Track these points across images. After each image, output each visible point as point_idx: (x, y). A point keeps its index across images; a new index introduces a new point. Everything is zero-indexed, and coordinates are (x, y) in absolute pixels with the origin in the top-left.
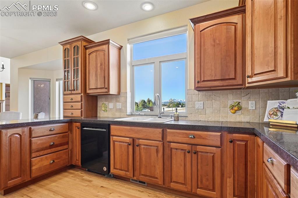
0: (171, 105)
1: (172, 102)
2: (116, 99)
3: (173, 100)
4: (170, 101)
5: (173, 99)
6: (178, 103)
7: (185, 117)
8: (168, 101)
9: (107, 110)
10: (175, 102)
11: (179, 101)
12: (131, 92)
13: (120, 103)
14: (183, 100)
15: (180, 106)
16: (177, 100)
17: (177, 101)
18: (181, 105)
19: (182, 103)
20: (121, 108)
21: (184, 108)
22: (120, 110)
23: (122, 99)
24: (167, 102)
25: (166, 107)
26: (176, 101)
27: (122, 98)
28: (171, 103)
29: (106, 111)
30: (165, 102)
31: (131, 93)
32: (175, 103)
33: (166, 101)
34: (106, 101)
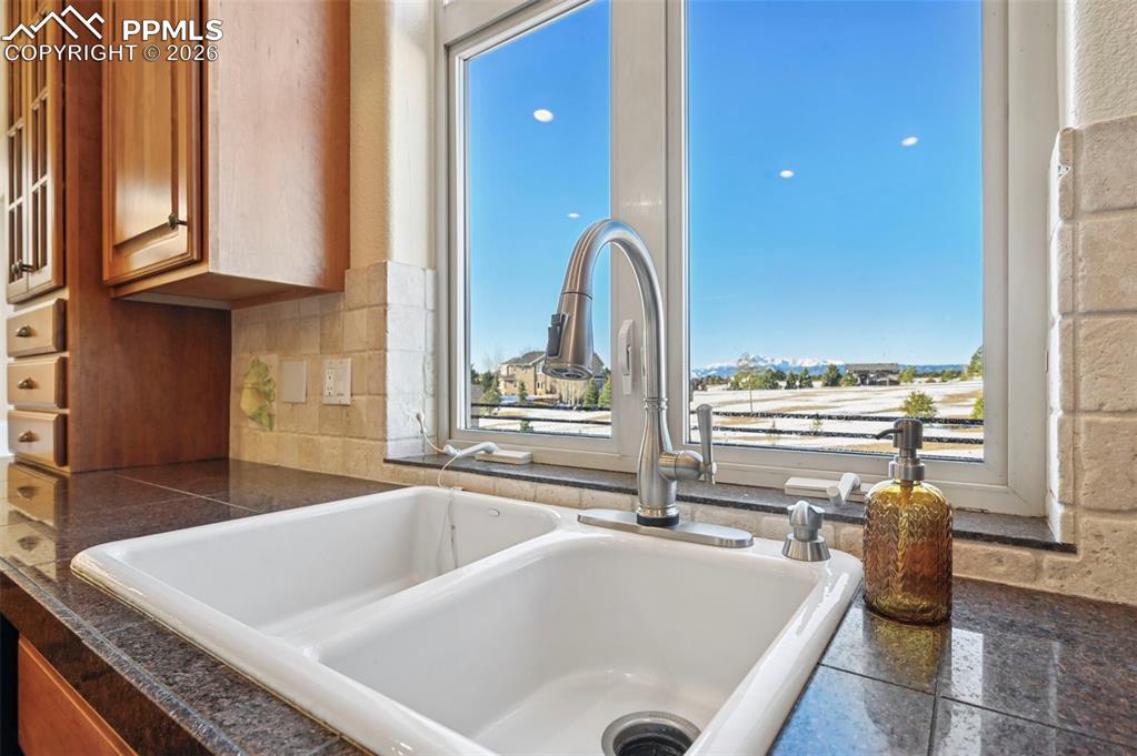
0: (744, 380)
1: (752, 369)
2: (322, 325)
3: (753, 360)
4: (741, 364)
5: (752, 357)
6: (774, 371)
7: (1025, 554)
8: (734, 365)
9: (270, 416)
10: (763, 368)
11: (776, 363)
12: (433, 265)
13: (346, 355)
14: (794, 362)
15: (783, 384)
16: (768, 359)
17: (770, 362)
18: (782, 379)
19: (787, 373)
20: (346, 400)
21: (798, 390)
22: (343, 418)
23: (356, 324)
24: (729, 369)
25: (724, 386)
26: (763, 365)
27: (356, 313)
28: (745, 371)
29: (265, 421)
30: (720, 369)
31: (437, 277)
32: (763, 374)
33: (725, 365)
34: (270, 350)
